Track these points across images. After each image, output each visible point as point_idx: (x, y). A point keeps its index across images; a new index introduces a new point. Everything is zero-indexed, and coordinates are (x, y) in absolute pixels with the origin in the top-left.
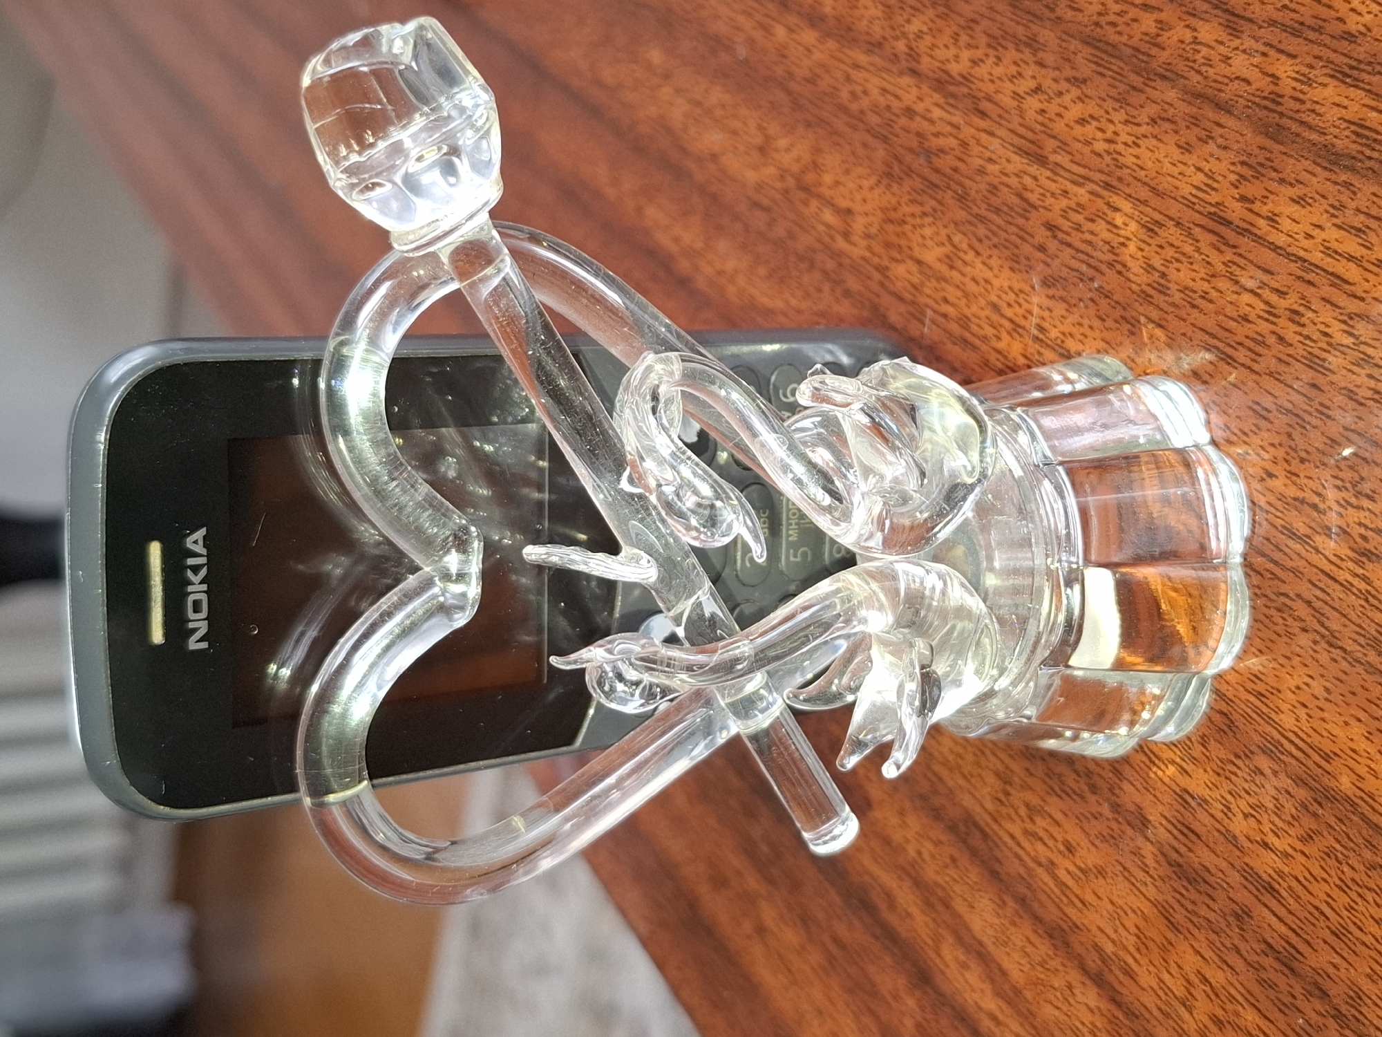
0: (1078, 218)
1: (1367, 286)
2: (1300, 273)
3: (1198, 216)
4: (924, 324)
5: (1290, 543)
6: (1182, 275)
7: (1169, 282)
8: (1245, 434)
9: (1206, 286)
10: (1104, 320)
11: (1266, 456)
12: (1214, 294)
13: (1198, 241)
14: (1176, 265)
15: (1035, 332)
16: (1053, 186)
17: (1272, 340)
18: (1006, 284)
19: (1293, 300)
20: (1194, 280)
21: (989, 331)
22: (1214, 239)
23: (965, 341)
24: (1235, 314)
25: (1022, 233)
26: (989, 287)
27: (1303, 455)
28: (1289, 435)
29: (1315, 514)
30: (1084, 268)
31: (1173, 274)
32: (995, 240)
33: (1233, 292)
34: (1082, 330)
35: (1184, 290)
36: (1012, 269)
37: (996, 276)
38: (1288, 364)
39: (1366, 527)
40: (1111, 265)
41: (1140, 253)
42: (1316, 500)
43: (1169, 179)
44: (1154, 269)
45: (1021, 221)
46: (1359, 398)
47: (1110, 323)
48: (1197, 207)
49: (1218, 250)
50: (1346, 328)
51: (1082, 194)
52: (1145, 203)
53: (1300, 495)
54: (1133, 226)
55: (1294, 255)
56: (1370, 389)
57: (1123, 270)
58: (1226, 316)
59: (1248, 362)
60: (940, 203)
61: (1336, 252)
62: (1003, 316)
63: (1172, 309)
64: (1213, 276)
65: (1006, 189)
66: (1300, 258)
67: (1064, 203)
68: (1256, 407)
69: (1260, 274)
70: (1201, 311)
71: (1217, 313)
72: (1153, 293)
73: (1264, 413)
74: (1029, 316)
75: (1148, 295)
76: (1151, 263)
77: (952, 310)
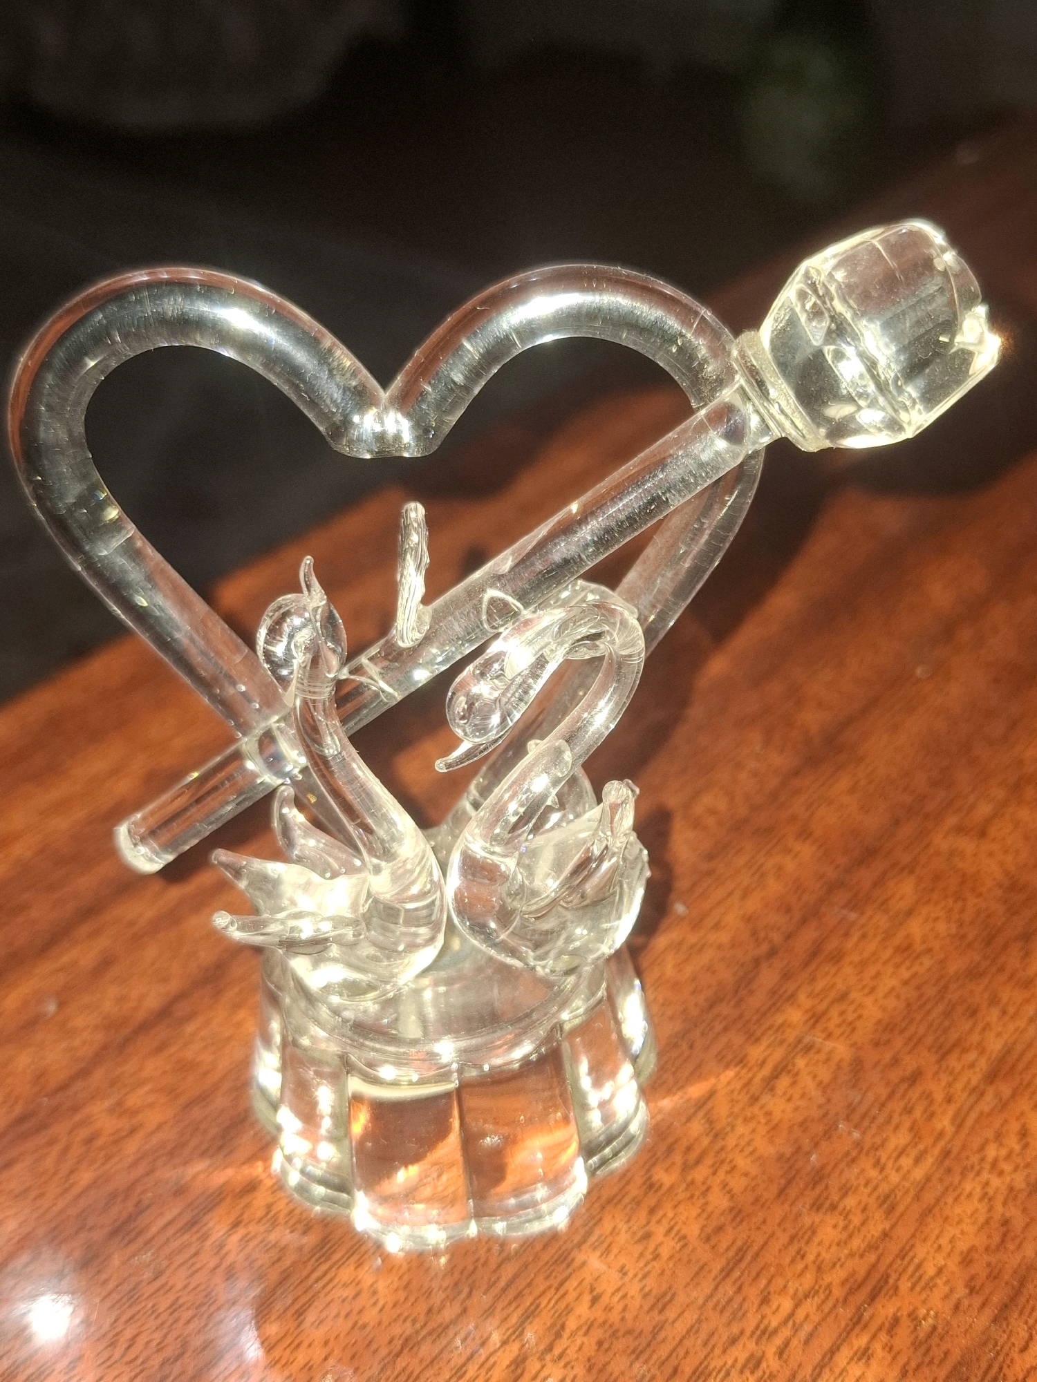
0: (918, 1113)
3: (888, 1261)
4: (843, 907)
5: (520, 1311)
6: (829, 1230)
7: (825, 1213)
8: (645, 1277)
9: (810, 1257)
10: (801, 1124)
11: (616, 1299)
12: (800, 1266)
13: (861, 1256)
14: (841, 1224)
15: (807, 1040)
16: (959, 1085)
17: (735, 1330)
18: (865, 1013)
19: (771, 1362)
20: (820, 1243)
21: (820, 985)
22: (859, 1277)
23: (815, 954)
24: (772, 1289)
25: (915, 1040)
26: (866, 991)
27: (606, 1346)
28: (629, 1332)
29: (541, 1348)
30: (863, 1109)
31: (831, 1219)
32: (915, 1006)
33: (797, 1290)
34: (796, 1096)
35: (813, 1231)
36: (879, 1021)
37: (875, 1002)
38: (705, 1344)
40: (859, 1143)
41: (863, 1182)
42: (557, 1351)
43: (937, 1232)
44: (844, 1195)
45: (929, 1040)
47: (797, 1132)
48: (899, 1262)
49: (846, 1280)
51: (944, 1122)
52: (917, 1198)
53: (566, 1334)
54: (895, 1178)
55: (819, 1375)
57: (849, 1158)
58: (773, 1276)
59: (717, 1297)
60: (969, 945)
62: (833, 1002)
63: (795, 1209)
64: (819, 1269)
65: (967, 1027)
67: (939, 1096)
68: (668, 1297)
69: (808, 1328)
70: (786, 1247)
71: (779, 1266)
72: (817, 1191)
73: (660, 1305)
74: (824, 1035)
75: (815, 1184)
76: (850, 1193)
77: (850, 944)
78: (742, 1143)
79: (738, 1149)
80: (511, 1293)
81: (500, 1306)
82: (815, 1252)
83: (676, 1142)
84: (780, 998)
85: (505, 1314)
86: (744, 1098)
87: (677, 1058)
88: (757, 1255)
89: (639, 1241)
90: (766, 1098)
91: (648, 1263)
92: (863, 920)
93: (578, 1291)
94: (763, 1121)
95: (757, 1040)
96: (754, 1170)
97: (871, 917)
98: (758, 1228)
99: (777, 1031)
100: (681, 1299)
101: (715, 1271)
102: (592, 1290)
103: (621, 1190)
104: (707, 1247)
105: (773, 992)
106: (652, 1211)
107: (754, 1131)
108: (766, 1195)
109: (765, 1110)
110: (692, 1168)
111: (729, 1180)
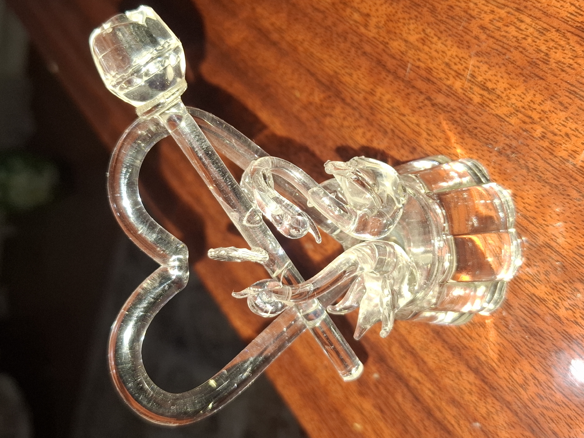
0: (499, 24)
3: (570, 27)
4: (406, 70)
6: (557, 55)
7: (550, 58)
9: (571, 62)
10: (509, 74)
12: (575, 66)
13: (569, 39)
14: (554, 50)
15: (469, 78)
16: (486, 9)
18: (455, 54)
20: (564, 58)
21: (443, 76)
22: (578, 39)
23: (429, 80)
25: (466, 30)
26: (444, 55)
30: (500, 48)
31: (552, 54)
32: (450, 33)
34: (496, 78)
35: (558, 62)
36: (458, 47)
37: (449, 50)
40: (516, 48)
41: (534, 43)
43: (555, 8)
44: (540, 50)
45: (466, 24)
47: (513, 76)
48: (570, 23)
51: (503, 13)
52: (539, 19)
54: (531, 30)
57: (523, 51)
58: (581, 77)
60: (419, 13)
62: (451, 69)
63: (549, 71)
64: (576, 57)
65: (458, 8)
67: (491, 16)
70: (567, 73)
71: (577, 74)
72: (540, 63)
74: (466, 70)
75: (536, 64)
76: (540, 48)
77: (422, 65)
78: (521, 99)
79: (523, 100)
82: (569, 59)
83: (522, 129)
84: (451, 93)
86: (498, 101)
87: (482, 133)
88: (572, 85)
89: (569, 138)
90: (498, 92)
91: (580, 133)
92: (411, 61)
94: (509, 91)
95: (471, 100)
96: (532, 92)
97: (410, 58)
98: (560, 87)
99: (466, 91)
103: (547, 150)
104: (570, 107)
105: (448, 96)
106: (555, 135)
107: (514, 95)
108: (543, 85)
109: (503, 91)
110: (534, 119)
111: (538, 102)
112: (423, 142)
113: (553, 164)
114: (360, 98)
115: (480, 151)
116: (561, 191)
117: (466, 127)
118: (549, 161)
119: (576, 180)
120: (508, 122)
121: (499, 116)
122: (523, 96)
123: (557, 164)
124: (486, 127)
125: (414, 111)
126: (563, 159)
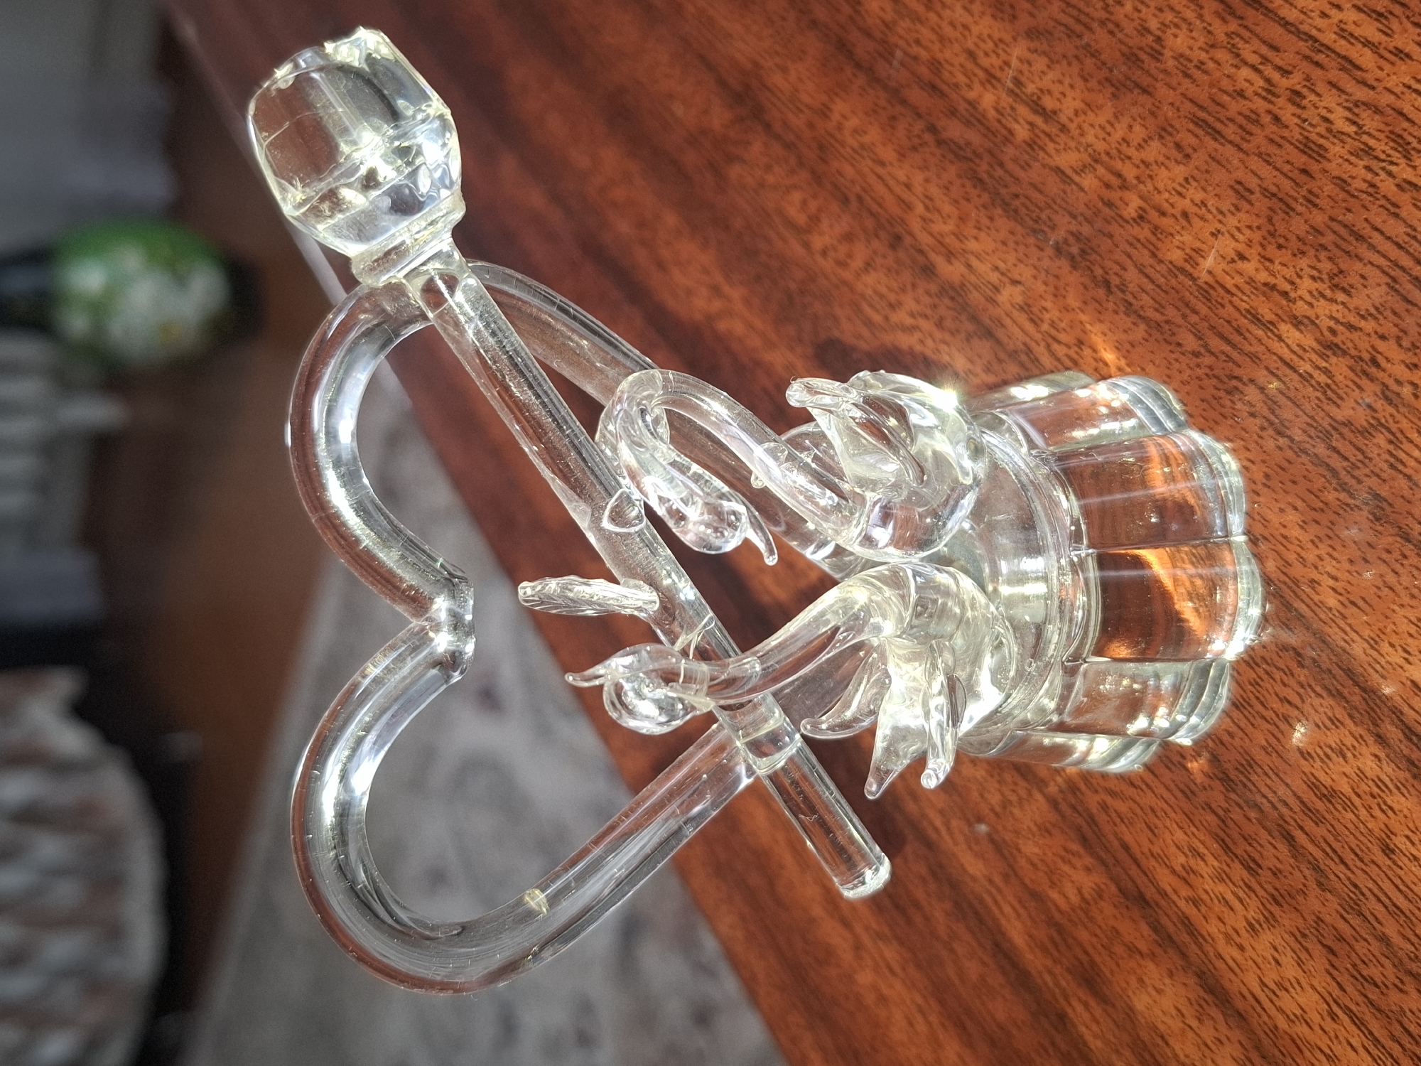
1: (1380, 74)
2: (1308, 52)
4: (891, 64)
5: (1252, 328)
6: (1178, 41)
7: (1164, 47)
8: (1221, 212)
9: (1203, 56)
10: (1086, 80)
11: (1241, 237)
13: (1201, 7)
14: (1174, 30)
15: (1010, 84)
17: (1267, 119)
18: (986, 32)
19: (1296, 81)
20: (1191, 49)
21: (961, 78)
23: (934, 87)
24: (1231, 89)
26: (967, 33)
27: (1282, 241)
28: (1270, 220)
29: (1284, 302)
30: (1071, 22)
31: (1169, 40)
33: (1232, 65)
34: (1061, 89)
35: (1179, 57)
36: (993, 16)
37: (975, 22)
38: (1280, 146)
39: (1337, 321)
40: (1102, 23)
41: (1136, 15)
42: (1288, 287)
44: (1148, 30)
46: (1351, 189)
47: (1093, 83)
49: (1224, 20)
50: (1350, 115)
53: (1272, 280)
55: (1306, 34)
56: (1365, 181)
57: (1116, 30)
58: (1220, 90)
59: (1237, 140)
61: (1351, 35)
62: (977, 64)
63: (1161, 76)
64: (1212, 46)
66: (1311, 37)
68: (1237, 187)
69: (1264, 50)
70: (1194, 81)
71: (1211, 85)
72: (1143, 56)
73: (1246, 194)
74: (1006, 68)
75: (1138, 59)
76: (1147, 25)
77: (923, 54)
78: (1106, 136)
79: (1108, 138)
80: (1236, 338)
81: (1247, 348)
82: (1200, 52)
83: (1102, 200)
84: (974, 117)
85: (1254, 342)
86: (1063, 138)
87: (1027, 208)
88: (1201, 108)
89: (1189, 222)
90: (1063, 119)
91: (1209, 211)
92: (901, 43)
93: (1234, 274)
94: (1083, 117)
95: (1010, 132)
96: (1125, 121)
97: (900, 37)
98: (1178, 110)
99: (1002, 115)
100: (1240, 174)
101: (1216, 145)
102: (1233, 261)
103: (1145, 247)
104: (1195, 156)
105: (968, 124)
106: (1163, 213)
107: (1092, 126)
108: (1149, 106)
109: (1074, 118)
110: (1125, 180)
111: (1135, 143)
112: (916, 225)
113: (1156, 276)
114: (798, 121)
115: (1021, 248)
116: (1166, 336)
117: (999, 194)
118: (1149, 271)
119: (1196, 312)
120: (1076, 184)
121: (1063, 173)
122: (1109, 128)
123: (1163, 276)
124: (1035, 195)
125: (902, 156)
126: (1175, 266)
